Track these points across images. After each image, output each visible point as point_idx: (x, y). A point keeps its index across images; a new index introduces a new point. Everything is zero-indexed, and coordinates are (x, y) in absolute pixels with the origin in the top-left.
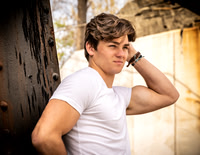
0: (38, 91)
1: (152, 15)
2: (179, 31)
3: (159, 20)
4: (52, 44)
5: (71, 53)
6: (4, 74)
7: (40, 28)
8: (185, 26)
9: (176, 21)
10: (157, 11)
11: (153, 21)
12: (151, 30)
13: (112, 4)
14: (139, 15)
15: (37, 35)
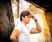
1: (33, 11)
2: (39, 14)
3: (35, 12)
4: (13, 17)
6: (3, 24)
7: (10, 14)
10: (34, 10)
13: (24, 8)
14: (30, 10)
15: (9, 15)
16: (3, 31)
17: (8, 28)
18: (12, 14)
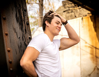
0: (23, 43)
1: (70, 11)
2: (81, 18)
4: (28, 24)
5: (37, 28)
6: (9, 37)
7: (23, 17)
8: (84, 16)
9: (80, 14)
10: (72, 10)
11: (70, 14)
12: (70, 18)
14: (64, 12)
16: (9, 49)
17: (20, 45)
18: (26, 18)
